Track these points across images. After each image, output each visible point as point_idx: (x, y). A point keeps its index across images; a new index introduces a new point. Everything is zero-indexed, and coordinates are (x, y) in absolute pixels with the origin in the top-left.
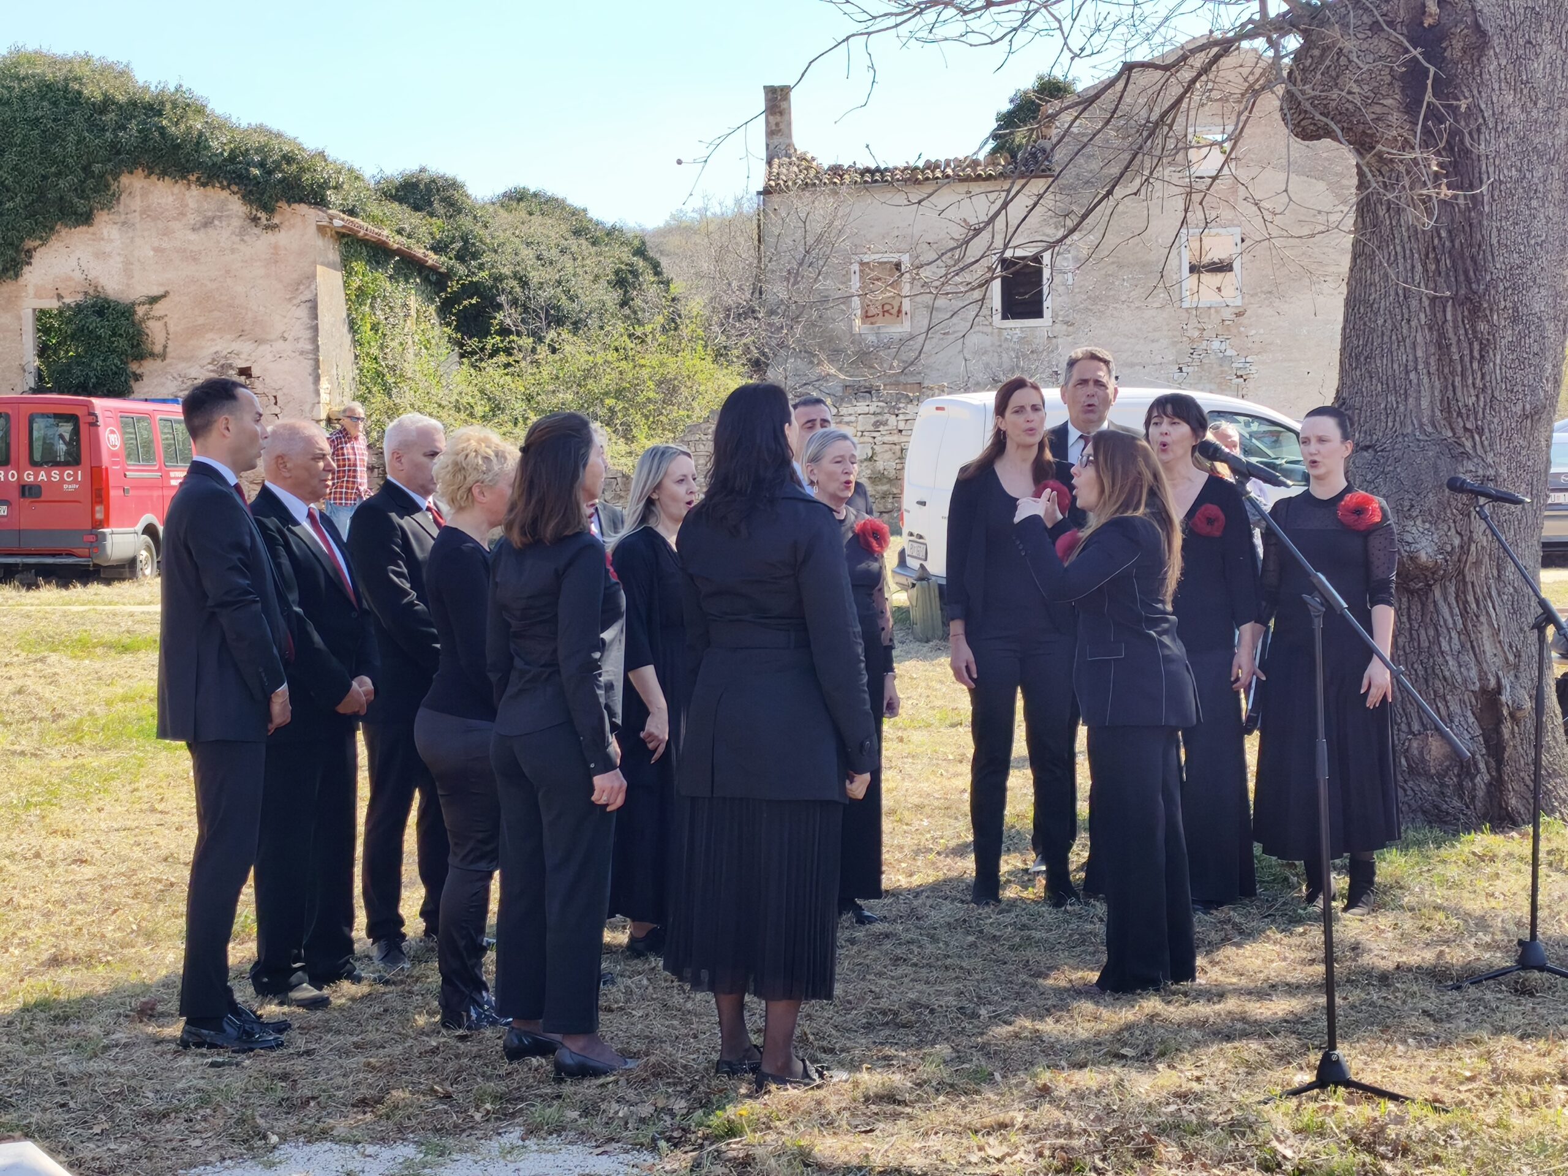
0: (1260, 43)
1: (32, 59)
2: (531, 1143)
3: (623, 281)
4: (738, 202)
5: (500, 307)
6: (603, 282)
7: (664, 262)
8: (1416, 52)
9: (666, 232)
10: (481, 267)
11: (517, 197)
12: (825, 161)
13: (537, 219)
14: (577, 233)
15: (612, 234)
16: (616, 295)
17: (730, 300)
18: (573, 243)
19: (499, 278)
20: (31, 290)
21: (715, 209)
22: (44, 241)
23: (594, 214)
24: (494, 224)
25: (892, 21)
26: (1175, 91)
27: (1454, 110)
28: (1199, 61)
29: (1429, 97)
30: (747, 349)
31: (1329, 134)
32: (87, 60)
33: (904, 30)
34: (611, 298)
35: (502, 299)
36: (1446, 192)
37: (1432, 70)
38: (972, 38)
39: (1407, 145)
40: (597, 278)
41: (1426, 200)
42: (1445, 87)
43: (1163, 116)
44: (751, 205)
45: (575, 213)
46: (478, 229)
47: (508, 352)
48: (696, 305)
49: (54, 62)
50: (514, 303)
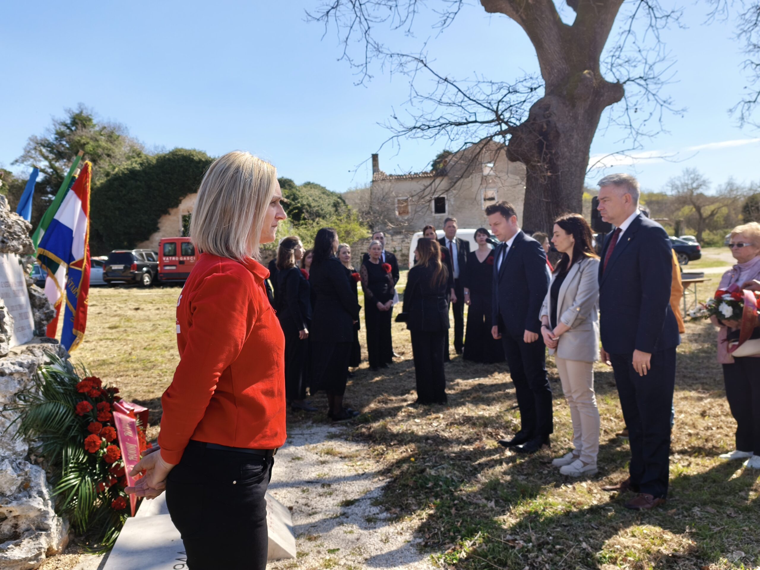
0: (500, 136)
1: (180, 150)
2: (315, 425)
3: (336, 205)
4: (365, 185)
5: (303, 213)
6: (330, 206)
7: (347, 201)
8: (541, 138)
9: (347, 193)
10: (299, 202)
11: (308, 184)
12: (388, 173)
13: (313, 190)
14: (323, 193)
15: (332, 194)
16: (334, 209)
17: (363, 210)
18: (322, 196)
19: (303, 205)
20: (181, 210)
21: (359, 187)
22: (184, 198)
23: (328, 188)
24: (302, 191)
25: (404, 133)
26: (478, 150)
27: (551, 153)
28: (484, 142)
29: (544, 150)
30: (368, 222)
31: (519, 160)
32: (195, 150)
33: (407, 135)
34: (332, 210)
35: (304, 211)
36: (549, 174)
37: (545, 143)
38: (425, 137)
39: (539, 162)
40: (329, 205)
41: (544, 176)
42: (549, 147)
43: (475, 156)
44: (369, 186)
45: (324, 188)
46: (298, 193)
47: (306, 224)
48: (355, 211)
49: (186, 151)
50: (307, 211)
